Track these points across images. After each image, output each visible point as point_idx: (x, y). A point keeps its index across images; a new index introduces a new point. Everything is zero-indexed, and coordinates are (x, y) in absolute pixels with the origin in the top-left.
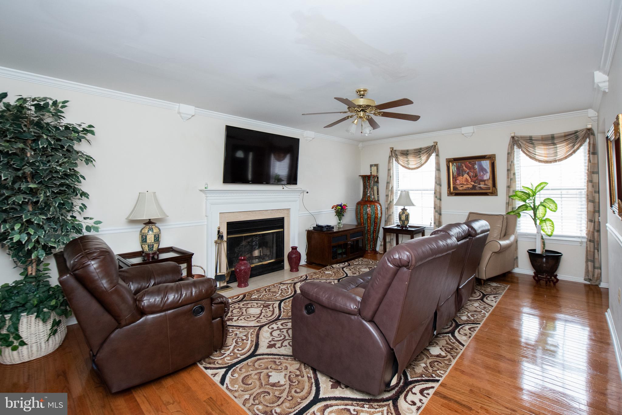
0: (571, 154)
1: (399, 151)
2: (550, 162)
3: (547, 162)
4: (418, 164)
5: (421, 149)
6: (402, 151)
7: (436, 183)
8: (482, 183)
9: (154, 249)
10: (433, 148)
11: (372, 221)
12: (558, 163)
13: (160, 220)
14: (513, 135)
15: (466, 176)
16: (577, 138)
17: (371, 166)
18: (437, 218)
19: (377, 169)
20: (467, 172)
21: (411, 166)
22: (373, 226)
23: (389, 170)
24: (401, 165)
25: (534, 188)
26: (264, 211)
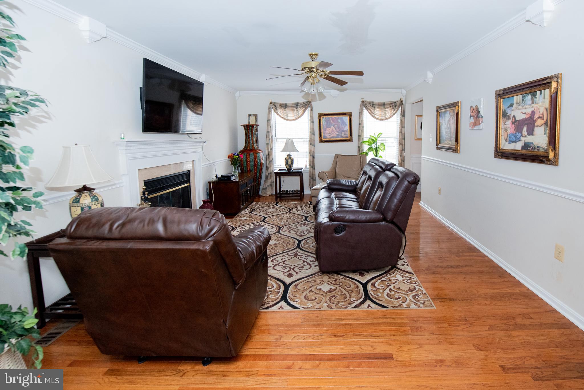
0: (392, 116)
1: (278, 103)
2: (383, 120)
3: (380, 120)
4: (296, 116)
5: (298, 103)
6: (281, 104)
7: (311, 132)
8: (343, 133)
10: (308, 104)
11: (258, 168)
12: (386, 121)
14: (363, 100)
15: (332, 127)
16: (396, 106)
17: (249, 116)
18: (311, 161)
19: (256, 119)
20: (333, 125)
21: (289, 118)
22: (259, 172)
23: (269, 121)
24: (280, 116)
25: (376, 137)
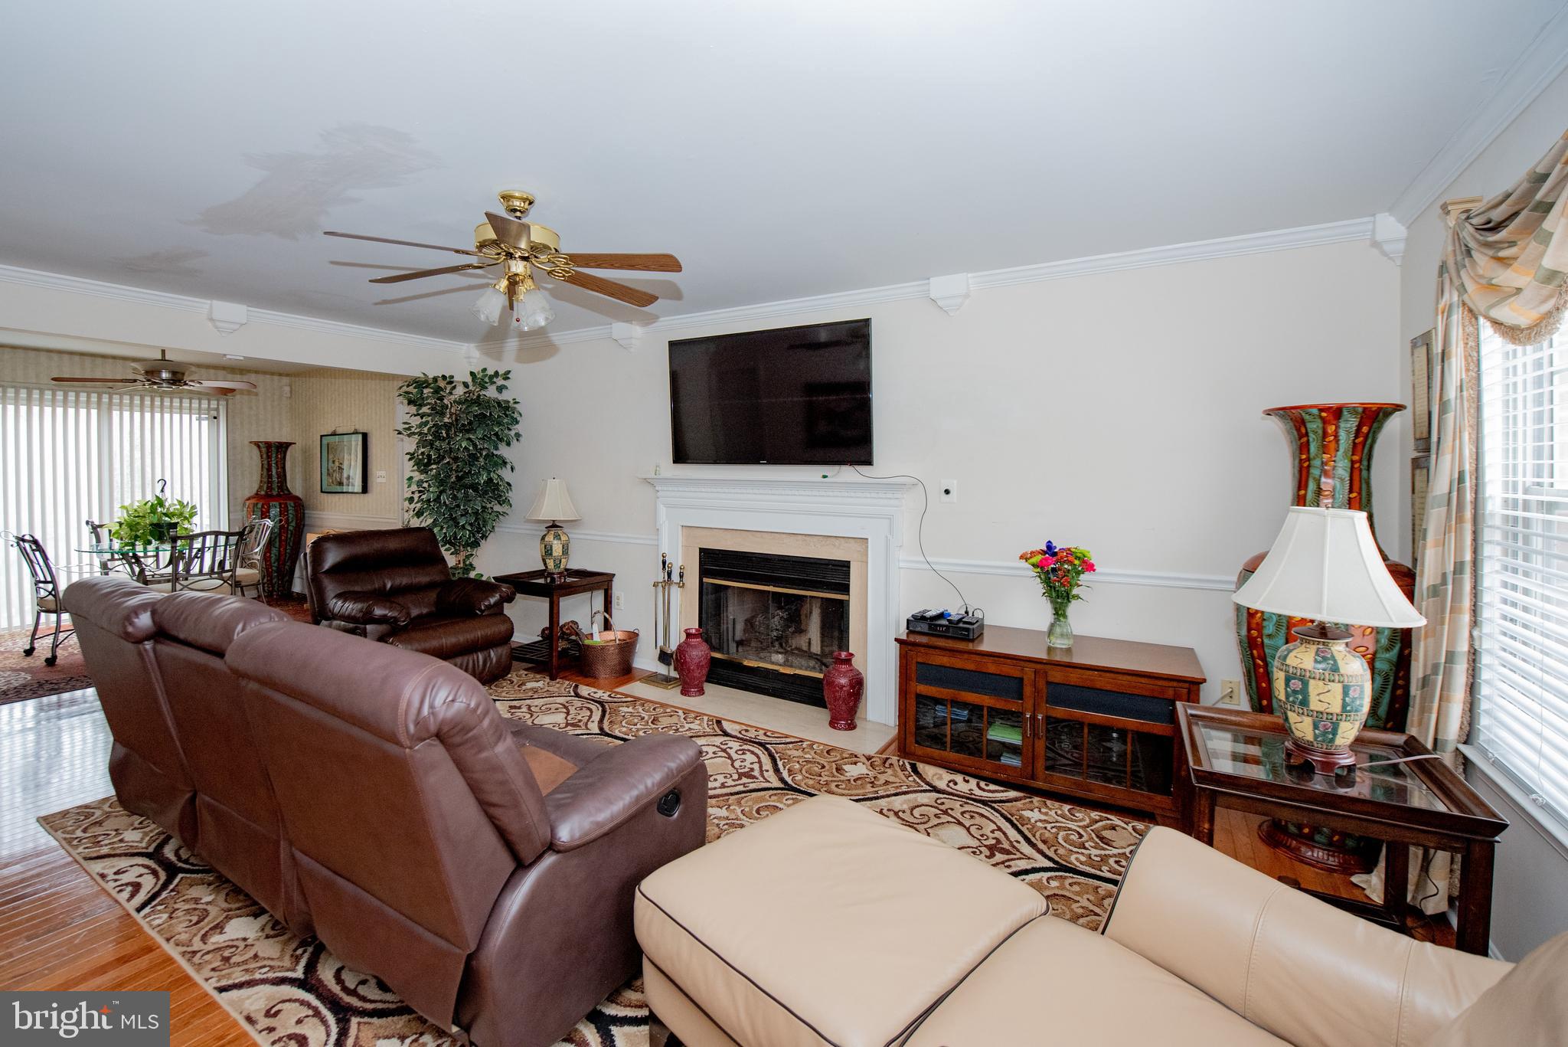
9: (562, 567)
13: (573, 522)
19: (1429, 362)
26: (784, 536)
